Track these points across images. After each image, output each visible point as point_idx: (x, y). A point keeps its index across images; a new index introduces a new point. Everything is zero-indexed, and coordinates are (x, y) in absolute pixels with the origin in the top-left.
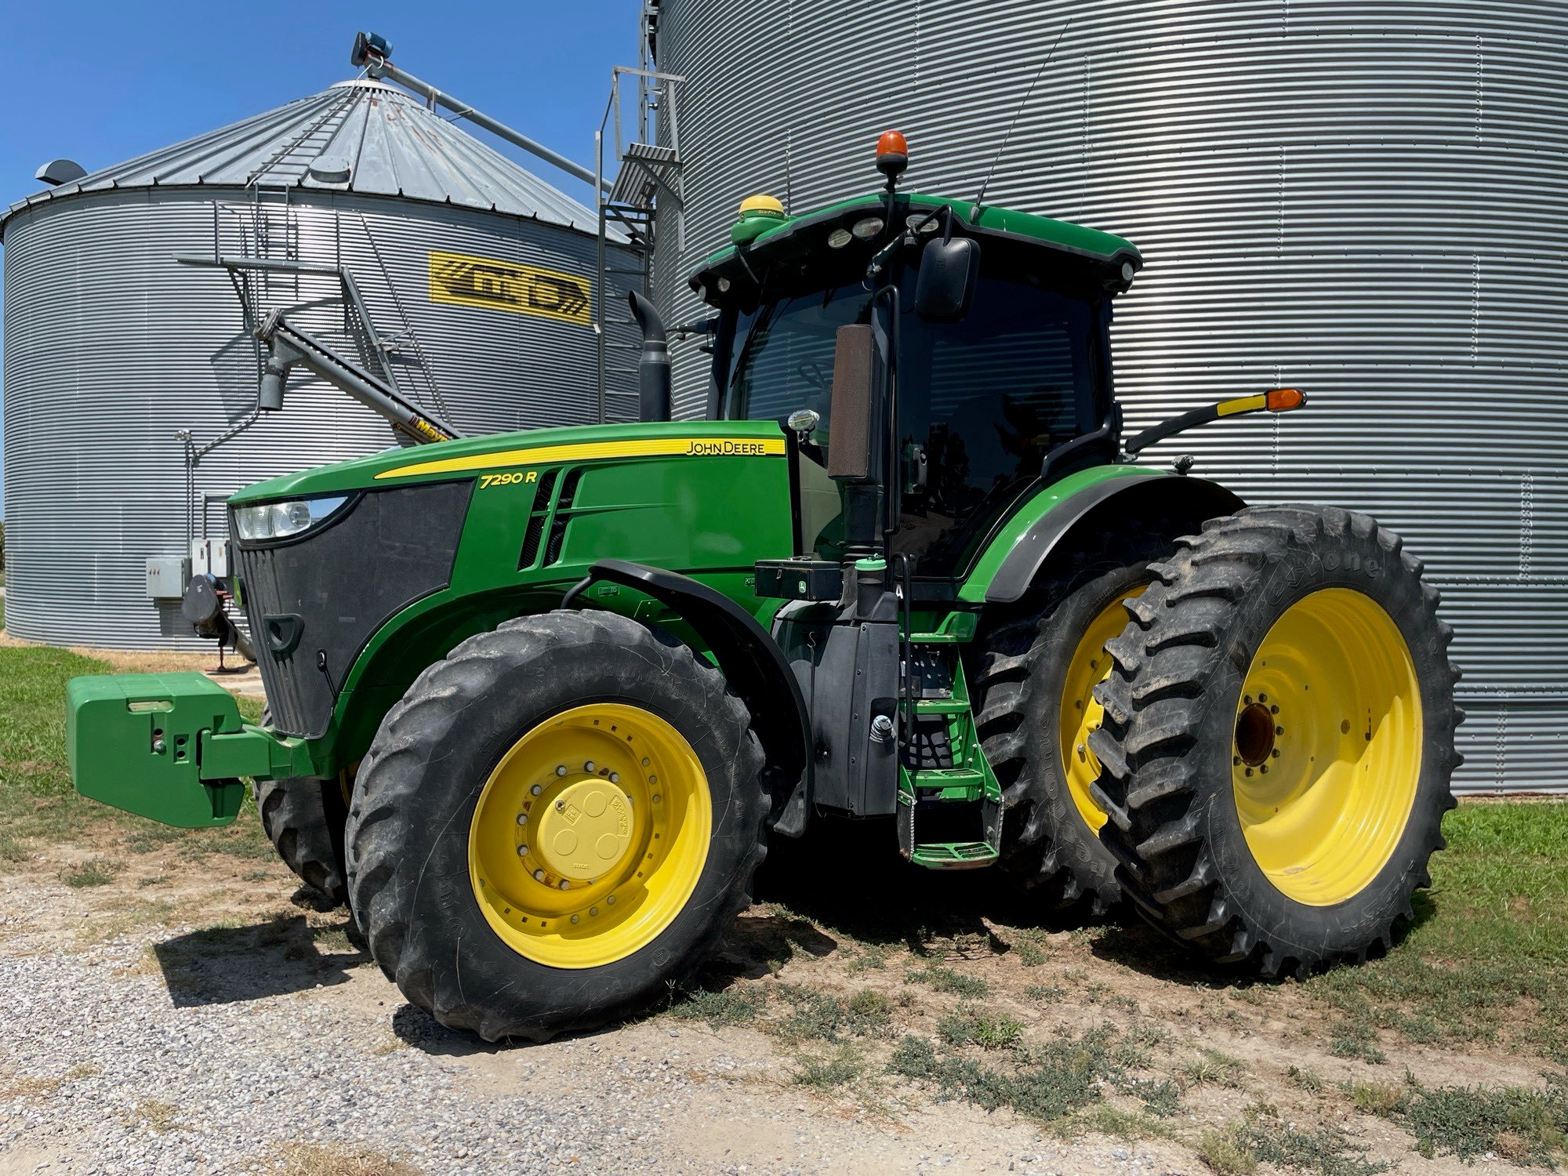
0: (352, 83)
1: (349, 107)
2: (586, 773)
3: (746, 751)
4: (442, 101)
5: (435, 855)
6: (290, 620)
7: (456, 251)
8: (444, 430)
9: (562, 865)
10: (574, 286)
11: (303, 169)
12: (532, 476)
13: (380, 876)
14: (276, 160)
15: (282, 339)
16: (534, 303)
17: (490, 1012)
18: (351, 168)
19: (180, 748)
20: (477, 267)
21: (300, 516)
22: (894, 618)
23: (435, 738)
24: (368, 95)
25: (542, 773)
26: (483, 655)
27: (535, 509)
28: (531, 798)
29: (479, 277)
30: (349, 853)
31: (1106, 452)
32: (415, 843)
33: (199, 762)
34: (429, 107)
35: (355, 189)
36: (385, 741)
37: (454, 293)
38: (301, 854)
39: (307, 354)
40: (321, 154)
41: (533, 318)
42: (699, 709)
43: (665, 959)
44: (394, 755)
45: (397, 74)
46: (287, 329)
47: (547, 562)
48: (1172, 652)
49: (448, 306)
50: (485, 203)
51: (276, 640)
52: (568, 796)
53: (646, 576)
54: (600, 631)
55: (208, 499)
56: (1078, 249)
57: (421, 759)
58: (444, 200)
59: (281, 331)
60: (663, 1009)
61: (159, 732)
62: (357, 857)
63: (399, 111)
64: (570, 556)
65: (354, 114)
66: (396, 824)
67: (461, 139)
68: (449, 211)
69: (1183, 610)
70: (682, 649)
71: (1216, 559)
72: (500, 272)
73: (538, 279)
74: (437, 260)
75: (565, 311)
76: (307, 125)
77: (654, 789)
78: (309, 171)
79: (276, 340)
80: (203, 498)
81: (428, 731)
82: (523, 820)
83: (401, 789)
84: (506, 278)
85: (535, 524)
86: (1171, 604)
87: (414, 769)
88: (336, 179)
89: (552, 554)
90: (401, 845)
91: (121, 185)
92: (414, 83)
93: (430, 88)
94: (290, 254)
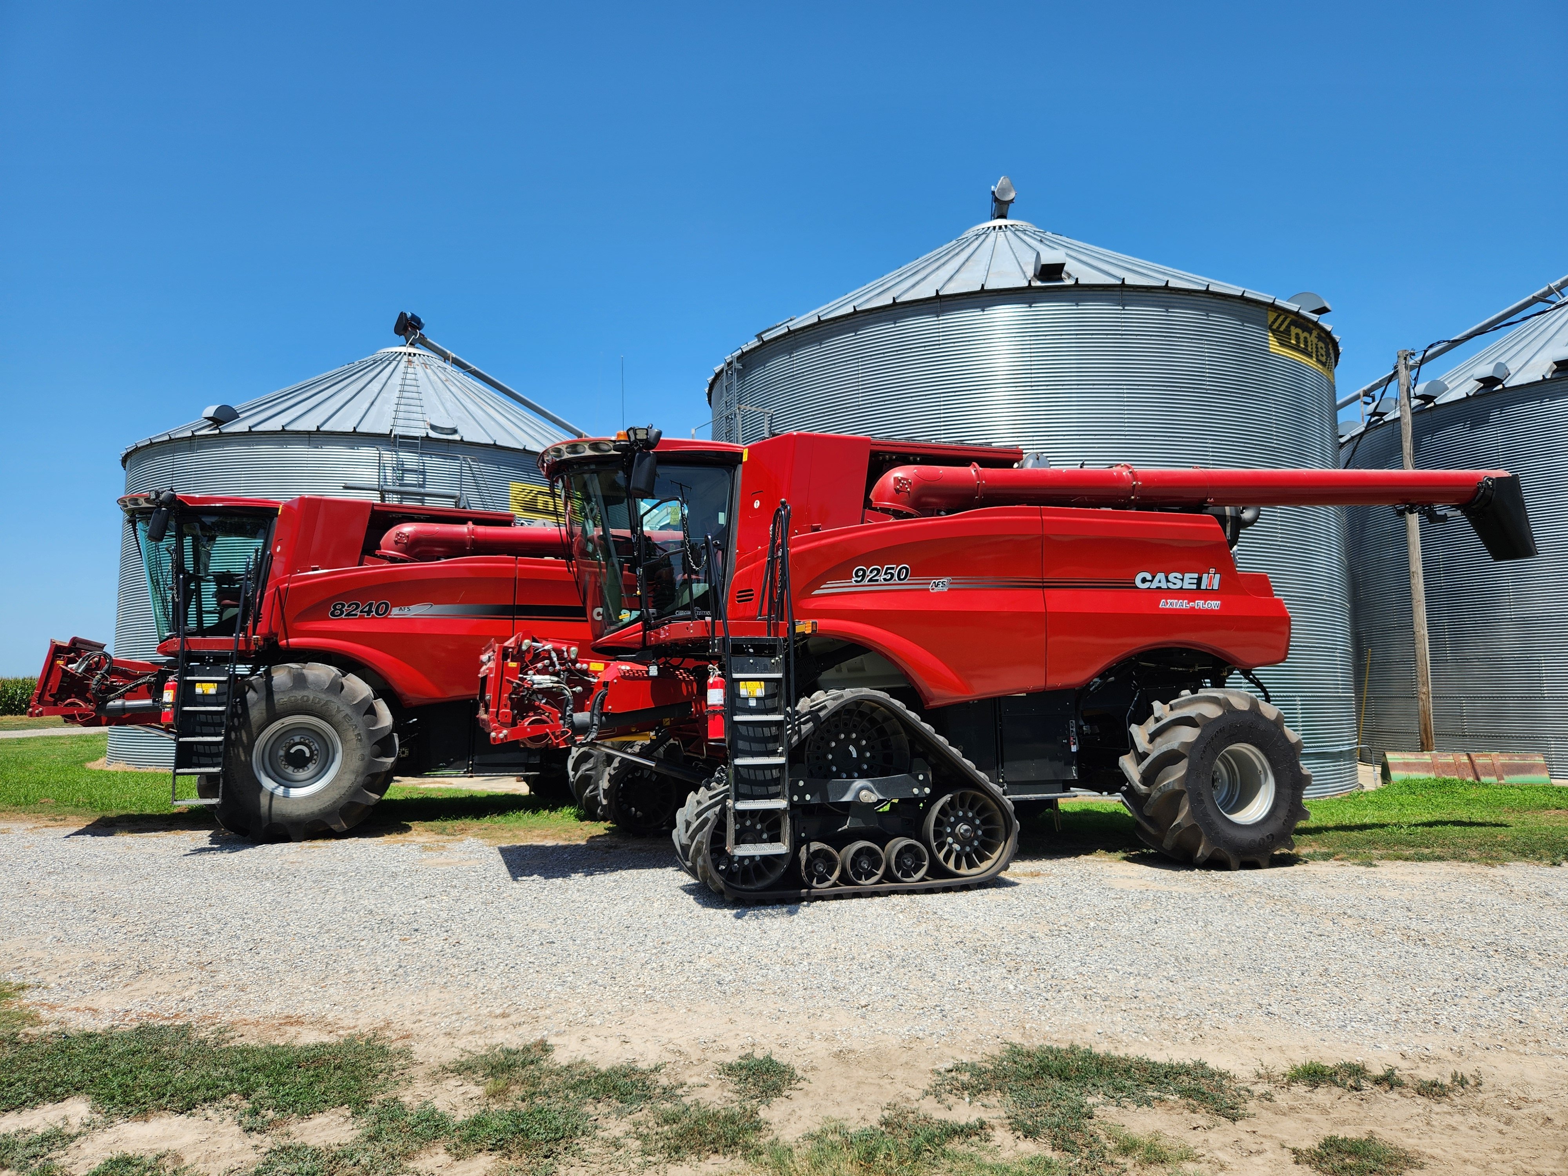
7: (527, 483)
11: (422, 424)
18: (450, 423)
20: (540, 493)
24: (417, 359)
29: (541, 499)
35: (466, 440)
37: (525, 510)
40: (424, 411)
45: (428, 342)
58: (522, 448)
68: (523, 455)
74: (515, 488)
76: (397, 379)
78: (428, 425)
88: (448, 431)
91: (288, 428)
92: (440, 350)
94: (419, 482)
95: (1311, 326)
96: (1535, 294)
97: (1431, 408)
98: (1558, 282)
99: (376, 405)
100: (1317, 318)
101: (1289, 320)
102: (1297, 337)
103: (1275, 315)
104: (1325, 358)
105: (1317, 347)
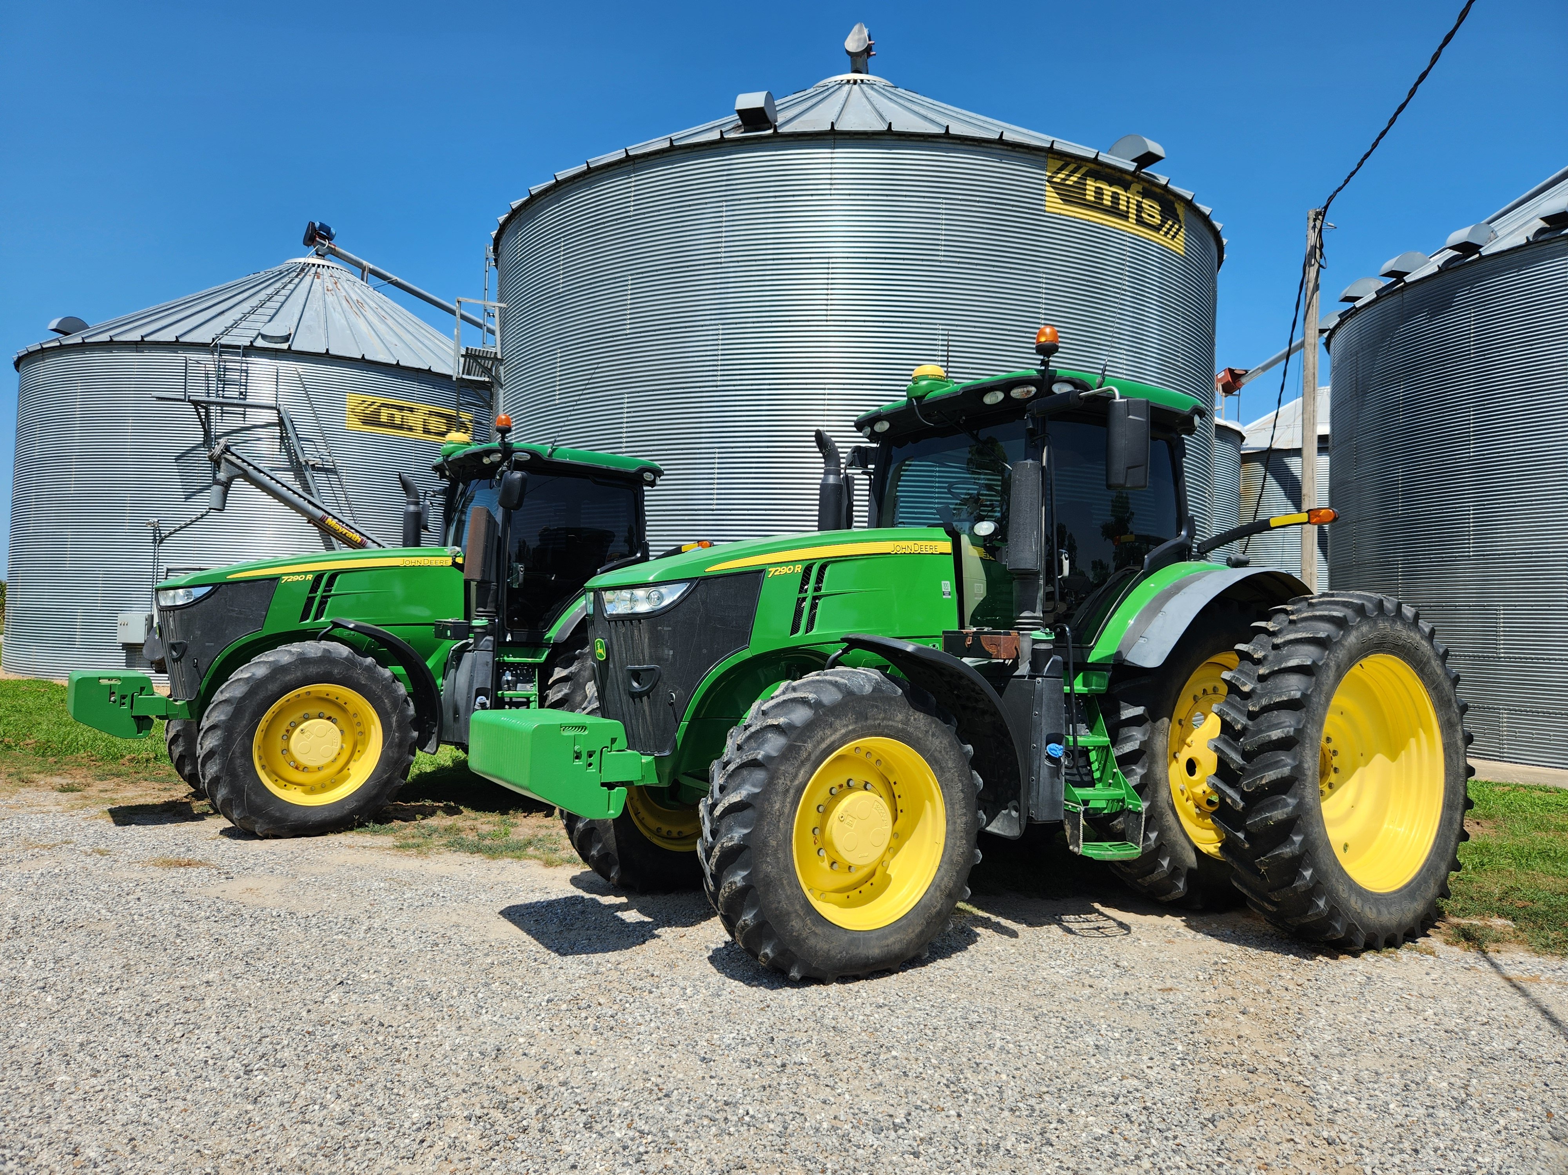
0: (302, 260)
1: (297, 280)
2: (319, 717)
3: (404, 710)
4: (373, 272)
5: (236, 747)
6: (181, 643)
7: (368, 393)
8: (347, 525)
9: (303, 759)
11: (256, 333)
12: (310, 577)
13: (210, 755)
14: (235, 325)
15: (227, 460)
16: (426, 431)
17: (260, 821)
18: (292, 331)
19: (123, 701)
20: (384, 405)
21: (188, 595)
22: (491, 649)
23: (239, 696)
24: (314, 269)
25: (296, 716)
26: (268, 659)
27: (310, 592)
28: (289, 728)
29: (385, 412)
30: (199, 747)
32: (227, 741)
33: (132, 708)
34: (362, 279)
35: (293, 348)
36: (218, 697)
37: (365, 423)
39: (245, 471)
40: (270, 321)
41: (425, 442)
42: (377, 689)
43: (353, 805)
44: (222, 703)
45: (338, 252)
46: (233, 454)
47: (316, 619)
49: (360, 433)
50: (392, 358)
51: (174, 653)
52: (307, 727)
53: (351, 626)
54: (326, 651)
55: (168, 570)
57: (232, 704)
58: (360, 357)
59: (228, 456)
60: (351, 829)
61: (114, 693)
62: (202, 748)
63: (336, 283)
64: (326, 617)
65: (301, 285)
66: (219, 732)
67: (381, 304)
68: (365, 364)
70: (370, 660)
72: (401, 408)
73: (431, 413)
74: (353, 400)
76: (262, 296)
77: (359, 729)
78: (259, 334)
79: (223, 461)
80: (165, 570)
81: (237, 692)
82: (285, 738)
83: (223, 718)
84: (406, 413)
85: (310, 601)
87: (229, 709)
88: (279, 340)
89: (319, 614)
90: (220, 742)
91: (115, 339)
92: (352, 260)
93: (365, 263)
94: (241, 393)
95: (1129, 178)
97: (1402, 287)
99: (227, 314)
100: (1139, 168)
101: (1083, 170)
102: (1099, 192)
103: (1060, 164)
104: (1157, 221)
105: (1139, 205)
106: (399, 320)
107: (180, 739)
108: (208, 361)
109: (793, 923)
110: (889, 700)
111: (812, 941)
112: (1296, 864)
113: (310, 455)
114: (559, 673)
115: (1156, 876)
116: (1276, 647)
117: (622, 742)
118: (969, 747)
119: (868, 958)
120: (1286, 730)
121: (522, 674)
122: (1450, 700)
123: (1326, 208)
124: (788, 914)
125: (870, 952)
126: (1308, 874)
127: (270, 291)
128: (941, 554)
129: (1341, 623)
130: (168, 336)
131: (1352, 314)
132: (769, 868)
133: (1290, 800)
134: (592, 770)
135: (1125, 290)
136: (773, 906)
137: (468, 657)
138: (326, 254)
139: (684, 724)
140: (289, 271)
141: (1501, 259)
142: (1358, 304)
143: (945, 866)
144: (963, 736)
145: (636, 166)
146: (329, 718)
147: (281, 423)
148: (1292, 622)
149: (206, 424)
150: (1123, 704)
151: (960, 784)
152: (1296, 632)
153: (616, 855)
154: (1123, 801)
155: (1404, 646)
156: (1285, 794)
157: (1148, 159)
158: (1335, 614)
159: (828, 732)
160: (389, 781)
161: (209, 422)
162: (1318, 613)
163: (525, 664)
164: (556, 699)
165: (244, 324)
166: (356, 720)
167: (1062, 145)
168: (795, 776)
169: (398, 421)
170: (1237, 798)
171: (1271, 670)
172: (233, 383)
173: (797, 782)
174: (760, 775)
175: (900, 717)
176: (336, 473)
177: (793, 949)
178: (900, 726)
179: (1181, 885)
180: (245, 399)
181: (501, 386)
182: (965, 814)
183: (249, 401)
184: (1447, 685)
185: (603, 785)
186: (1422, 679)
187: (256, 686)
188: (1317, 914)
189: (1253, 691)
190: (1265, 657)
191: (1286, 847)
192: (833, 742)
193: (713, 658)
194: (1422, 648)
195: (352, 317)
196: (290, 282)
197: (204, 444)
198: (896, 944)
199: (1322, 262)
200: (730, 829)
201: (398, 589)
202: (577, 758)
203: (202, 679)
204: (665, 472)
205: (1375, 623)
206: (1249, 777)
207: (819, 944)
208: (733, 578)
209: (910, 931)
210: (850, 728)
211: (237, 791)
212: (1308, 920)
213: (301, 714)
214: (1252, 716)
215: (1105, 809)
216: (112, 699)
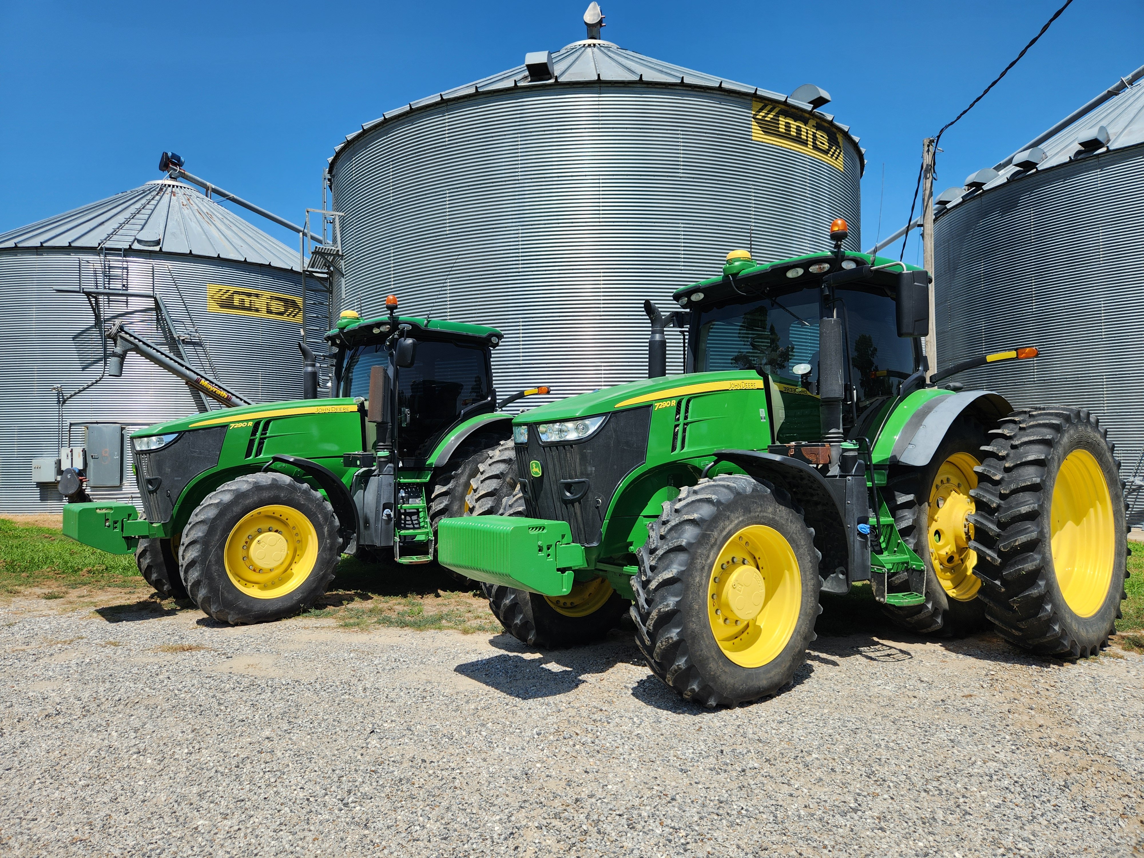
0: (160, 182)
1: (158, 198)
2: (270, 530)
3: (332, 523)
4: (215, 191)
5: (212, 557)
6: (156, 479)
7: (223, 283)
8: (216, 385)
9: (260, 563)
10: (294, 302)
11: (133, 238)
12: (251, 424)
13: (192, 564)
14: (115, 232)
15: (122, 337)
16: (269, 312)
17: (232, 612)
18: (161, 237)
19: (115, 525)
20: (236, 292)
21: (160, 441)
22: (392, 473)
23: (212, 517)
24: (170, 189)
25: (252, 531)
26: (229, 488)
27: (251, 436)
28: (248, 540)
29: (237, 298)
30: (180, 558)
31: (491, 408)
32: (205, 553)
33: (122, 530)
34: (207, 196)
35: (163, 250)
36: (193, 519)
37: (222, 306)
38: (154, 576)
39: (136, 346)
40: (142, 229)
41: (269, 320)
42: (313, 507)
43: (299, 596)
44: (197, 523)
45: (187, 176)
46: (126, 333)
47: (256, 455)
48: (487, 482)
49: (220, 314)
50: (240, 256)
51: (150, 487)
52: (262, 538)
53: (292, 460)
54: (274, 480)
55: (71, 424)
56: (470, 334)
57: (207, 524)
58: (216, 256)
59: (123, 334)
60: (299, 615)
61: (108, 519)
62: (183, 559)
63: (189, 200)
64: (265, 454)
65: (162, 202)
66: (198, 546)
67: (226, 216)
68: (219, 261)
69: (493, 467)
70: (305, 485)
71: (506, 449)
72: (249, 295)
73: (272, 298)
74: (212, 289)
75: (288, 316)
76: (133, 209)
77: (297, 538)
78: (135, 239)
79: (119, 338)
80: (68, 424)
81: (209, 514)
82: (245, 548)
83: (200, 534)
84: (253, 298)
85: (251, 442)
86: (490, 465)
87: (205, 528)
88: (152, 244)
89: (259, 452)
90: (200, 553)
91: (19, 245)
92: (198, 181)
93: (208, 184)
94: (124, 286)
95: (807, 115)
96: (1110, 89)
97: (981, 194)
98: (1130, 76)
99: (106, 224)
100: (814, 108)
101: (777, 110)
102: (788, 126)
103: (761, 105)
104: (826, 147)
105: (814, 135)
106: (241, 227)
107: (148, 553)
108: (95, 261)
109: (711, 665)
110: (762, 497)
111: (723, 678)
112: (1040, 601)
113: (180, 332)
114: (439, 489)
115: (922, 616)
116: (1014, 447)
117: (569, 537)
118: (812, 529)
119: (759, 688)
120: (1032, 506)
121: (412, 492)
122: (1116, 480)
123: (939, 137)
124: (708, 659)
125: (761, 683)
126: (1048, 607)
127: (138, 205)
128: (758, 389)
129: (1057, 428)
130: (63, 241)
131: (944, 213)
132: (693, 626)
133: (1036, 556)
134: (550, 559)
135: (807, 197)
136: (698, 653)
137: (374, 481)
138: (178, 177)
139: (606, 522)
140: (150, 190)
141: (1051, 173)
142: (949, 206)
143: (802, 617)
144: (808, 522)
145: (449, 107)
146: (276, 531)
147: (157, 308)
148: (1021, 429)
149: (96, 310)
150: (896, 493)
151: (809, 557)
152: (1027, 436)
153: (533, 622)
154: (907, 563)
155: (1092, 443)
156: (1032, 552)
157: (819, 102)
158: (1054, 422)
159: (727, 523)
160: (324, 577)
161: (99, 309)
162: (1041, 422)
163: (414, 484)
164: (439, 509)
165: (121, 232)
166: (295, 532)
167: (762, 92)
168: (708, 557)
169: (247, 304)
170: (995, 556)
171: (1015, 464)
172: (116, 277)
173: (709, 561)
174: (682, 557)
175: (770, 510)
176: (201, 346)
177: (711, 684)
178: (771, 516)
179: (939, 620)
180: (127, 290)
181: (343, 275)
182: (812, 579)
183: (130, 292)
184: (1115, 469)
185: (558, 570)
186: (1101, 466)
187: (224, 509)
188: (1053, 636)
189: (1002, 479)
190: (1008, 455)
191: (1034, 589)
192: (730, 530)
193: (622, 473)
194: (1101, 444)
195: (205, 226)
196: (153, 199)
197: (95, 326)
198: (776, 675)
199: (934, 175)
200: (664, 598)
201: (315, 431)
202: (540, 550)
203: (174, 506)
204: (505, 336)
205: (1077, 428)
206: (1004, 541)
207: (728, 680)
208: (633, 411)
209: (783, 666)
210: (741, 519)
211: (213, 590)
212: (1045, 640)
213: (256, 529)
214: (1003, 497)
215: (892, 569)
216: (107, 524)
